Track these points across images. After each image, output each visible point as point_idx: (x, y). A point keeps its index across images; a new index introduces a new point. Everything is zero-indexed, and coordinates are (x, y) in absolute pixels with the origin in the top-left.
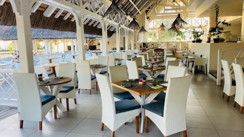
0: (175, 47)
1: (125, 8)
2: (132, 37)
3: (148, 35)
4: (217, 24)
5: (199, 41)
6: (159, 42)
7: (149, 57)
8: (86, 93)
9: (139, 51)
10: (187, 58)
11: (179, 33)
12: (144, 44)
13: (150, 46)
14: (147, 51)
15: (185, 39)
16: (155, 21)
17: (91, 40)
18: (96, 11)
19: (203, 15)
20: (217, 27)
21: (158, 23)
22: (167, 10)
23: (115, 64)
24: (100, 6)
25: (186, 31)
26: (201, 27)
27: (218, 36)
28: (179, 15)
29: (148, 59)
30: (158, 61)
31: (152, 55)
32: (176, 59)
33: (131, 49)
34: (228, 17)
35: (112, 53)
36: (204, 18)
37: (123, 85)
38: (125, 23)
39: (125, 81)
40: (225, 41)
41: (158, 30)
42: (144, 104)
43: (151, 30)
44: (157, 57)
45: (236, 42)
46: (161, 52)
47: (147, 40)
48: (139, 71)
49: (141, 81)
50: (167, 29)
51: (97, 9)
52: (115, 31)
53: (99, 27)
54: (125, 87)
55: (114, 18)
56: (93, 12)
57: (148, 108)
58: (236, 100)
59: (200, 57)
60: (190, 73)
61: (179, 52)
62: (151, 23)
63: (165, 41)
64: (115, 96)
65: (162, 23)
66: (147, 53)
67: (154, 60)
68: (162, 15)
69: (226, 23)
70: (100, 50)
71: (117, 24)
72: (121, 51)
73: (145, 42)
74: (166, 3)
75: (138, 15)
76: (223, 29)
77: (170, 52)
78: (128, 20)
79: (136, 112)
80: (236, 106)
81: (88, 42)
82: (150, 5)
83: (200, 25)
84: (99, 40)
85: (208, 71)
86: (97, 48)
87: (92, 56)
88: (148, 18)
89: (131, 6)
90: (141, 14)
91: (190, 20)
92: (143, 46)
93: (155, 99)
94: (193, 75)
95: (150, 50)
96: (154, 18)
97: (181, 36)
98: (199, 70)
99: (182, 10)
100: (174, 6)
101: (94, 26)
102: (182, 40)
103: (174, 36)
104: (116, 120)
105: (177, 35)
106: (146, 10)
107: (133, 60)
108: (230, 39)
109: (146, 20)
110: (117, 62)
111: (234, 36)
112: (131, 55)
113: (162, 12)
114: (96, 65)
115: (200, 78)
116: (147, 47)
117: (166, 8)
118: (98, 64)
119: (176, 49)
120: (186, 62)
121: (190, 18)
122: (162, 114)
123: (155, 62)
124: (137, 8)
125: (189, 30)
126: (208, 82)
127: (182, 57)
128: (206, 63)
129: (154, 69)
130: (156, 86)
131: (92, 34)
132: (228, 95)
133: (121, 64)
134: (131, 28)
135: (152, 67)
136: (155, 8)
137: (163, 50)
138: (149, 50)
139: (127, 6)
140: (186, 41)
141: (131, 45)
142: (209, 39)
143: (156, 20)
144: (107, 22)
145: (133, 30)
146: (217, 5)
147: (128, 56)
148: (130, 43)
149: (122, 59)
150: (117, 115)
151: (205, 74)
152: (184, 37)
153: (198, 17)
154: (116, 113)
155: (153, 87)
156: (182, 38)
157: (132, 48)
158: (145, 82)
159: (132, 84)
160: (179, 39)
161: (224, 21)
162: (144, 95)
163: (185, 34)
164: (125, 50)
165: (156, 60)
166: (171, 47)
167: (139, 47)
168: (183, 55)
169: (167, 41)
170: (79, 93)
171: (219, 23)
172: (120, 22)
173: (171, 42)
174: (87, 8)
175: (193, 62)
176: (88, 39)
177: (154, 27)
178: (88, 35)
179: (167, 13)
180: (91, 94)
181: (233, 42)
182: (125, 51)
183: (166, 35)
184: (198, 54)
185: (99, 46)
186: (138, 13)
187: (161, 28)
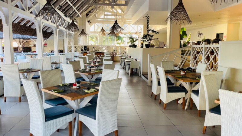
0: (114, 50)
1: (64, 10)
2: (72, 39)
3: (90, 38)
4: (148, 32)
5: (135, 46)
6: (100, 46)
7: (89, 60)
8: (15, 101)
9: (80, 54)
10: (124, 61)
11: (119, 38)
12: (85, 47)
13: (91, 50)
14: (87, 54)
15: (124, 44)
16: (95, 24)
17: (25, 41)
18: (28, 10)
19: (137, 23)
20: (148, 34)
21: (99, 27)
22: (107, 15)
23: (52, 67)
24: (34, 5)
25: (125, 36)
26: (137, 34)
27: (149, 43)
28: (116, 22)
29: (88, 62)
30: (97, 64)
31: (93, 59)
32: (113, 63)
33: (71, 52)
34: (158, 26)
35: (50, 55)
36: (139, 25)
37: (54, 91)
38: (64, 24)
39: (59, 86)
40: (155, 47)
41: (99, 34)
42: (78, 109)
43: (92, 34)
44: (97, 60)
45: (163, 48)
46: (101, 56)
47: (88, 43)
48: (76, 75)
49: (75, 85)
50: (107, 33)
51: (29, 8)
52: (52, 32)
53: (32, 27)
54: (56, 93)
55: (51, 18)
56: (24, 10)
57: (81, 113)
58: (161, 98)
59: (135, 60)
60: (127, 75)
61: (118, 55)
62: (92, 27)
63: (106, 45)
64: (47, 102)
65: (103, 28)
66: (87, 57)
67: (93, 63)
68: (102, 20)
69: (155, 32)
70: (35, 52)
71: (55, 25)
72: (60, 54)
73: (86, 45)
74: (106, 9)
75: (78, 18)
76: (153, 36)
77: (109, 55)
78: (68, 22)
79: (69, 118)
80: (161, 103)
81: (21, 43)
82: (90, 9)
83: (136, 32)
84: (34, 41)
85: (141, 74)
86: (33, 50)
87: (25, 59)
88: (89, 22)
89: (70, 8)
90: (81, 17)
91: (128, 26)
92: (84, 49)
93: (89, 102)
94: (129, 77)
95: (91, 53)
96: (95, 22)
97: (120, 41)
98: (135, 72)
99: (121, 17)
100: (113, 12)
101: (28, 25)
102: (122, 45)
103: (114, 41)
104: (46, 129)
105: (117, 40)
106: (87, 14)
107: (70, 64)
108: (158, 45)
109: (87, 23)
110: (54, 66)
111: (161, 43)
112: (71, 58)
113: (102, 17)
114: (28, 69)
115: (135, 79)
116: (88, 50)
117: (106, 13)
118: (30, 68)
119: (115, 53)
120: (124, 65)
121: (127, 25)
122: (94, 117)
123: (94, 65)
124: (76, 11)
125: (127, 35)
126: (141, 84)
127: (121, 60)
128: (140, 66)
129: (91, 73)
130: (90, 89)
131: (25, 34)
132: (155, 94)
133: (59, 68)
134: (70, 30)
135: (90, 70)
136: (95, 12)
137: (104, 53)
138: (89, 53)
139: (65, 8)
140: (125, 45)
141: (71, 48)
142: (142, 44)
143: (97, 24)
144: (42, 23)
145: (73, 33)
146: (147, 15)
147: (67, 59)
148: (70, 45)
149: (60, 62)
150: (46, 123)
151: (139, 76)
152: (123, 42)
153: (134, 24)
154: (46, 121)
155: (86, 91)
156: (121, 43)
157: (73, 51)
158: (79, 87)
159: (65, 89)
160: (119, 44)
161: (153, 29)
162: (77, 99)
163: (124, 39)
164: (64, 52)
165: (95, 63)
166: (111, 51)
167: (80, 50)
168: (122, 59)
169: (108, 45)
170: (5, 102)
171: (149, 31)
172: (58, 24)
173: (111, 46)
174: (17, 6)
175: (129, 65)
176: (21, 40)
177: (95, 31)
178: (21, 35)
179: (107, 19)
180: (20, 101)
181: (161, 48)
182: (64, 54)
183: (107, 39)
184: (133, 58)
185: (34, 47)
186: (78, 15)
187: (102, 33)
